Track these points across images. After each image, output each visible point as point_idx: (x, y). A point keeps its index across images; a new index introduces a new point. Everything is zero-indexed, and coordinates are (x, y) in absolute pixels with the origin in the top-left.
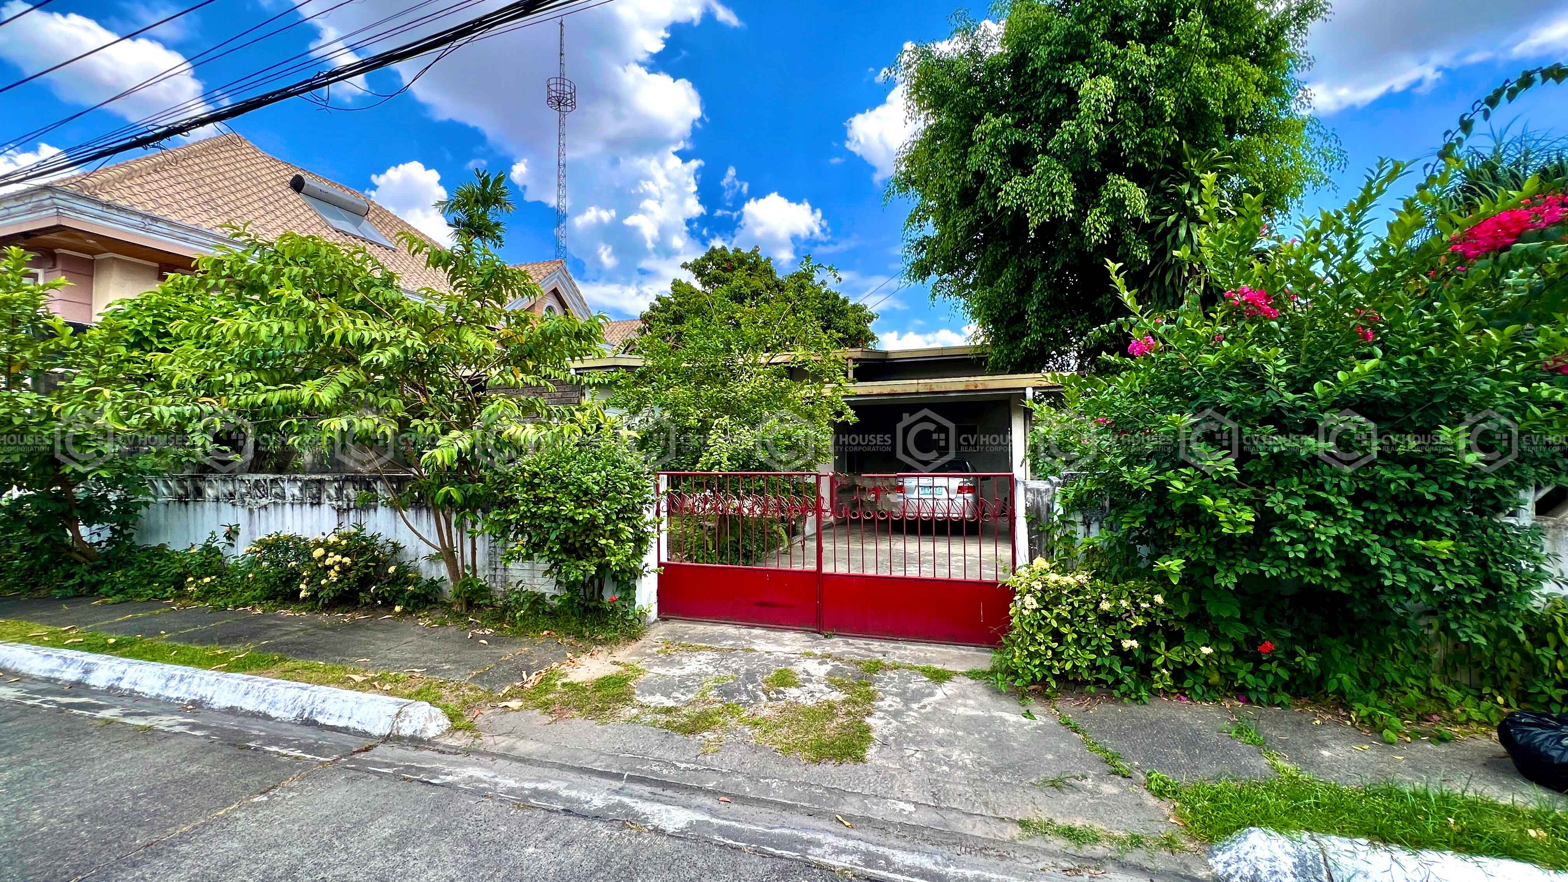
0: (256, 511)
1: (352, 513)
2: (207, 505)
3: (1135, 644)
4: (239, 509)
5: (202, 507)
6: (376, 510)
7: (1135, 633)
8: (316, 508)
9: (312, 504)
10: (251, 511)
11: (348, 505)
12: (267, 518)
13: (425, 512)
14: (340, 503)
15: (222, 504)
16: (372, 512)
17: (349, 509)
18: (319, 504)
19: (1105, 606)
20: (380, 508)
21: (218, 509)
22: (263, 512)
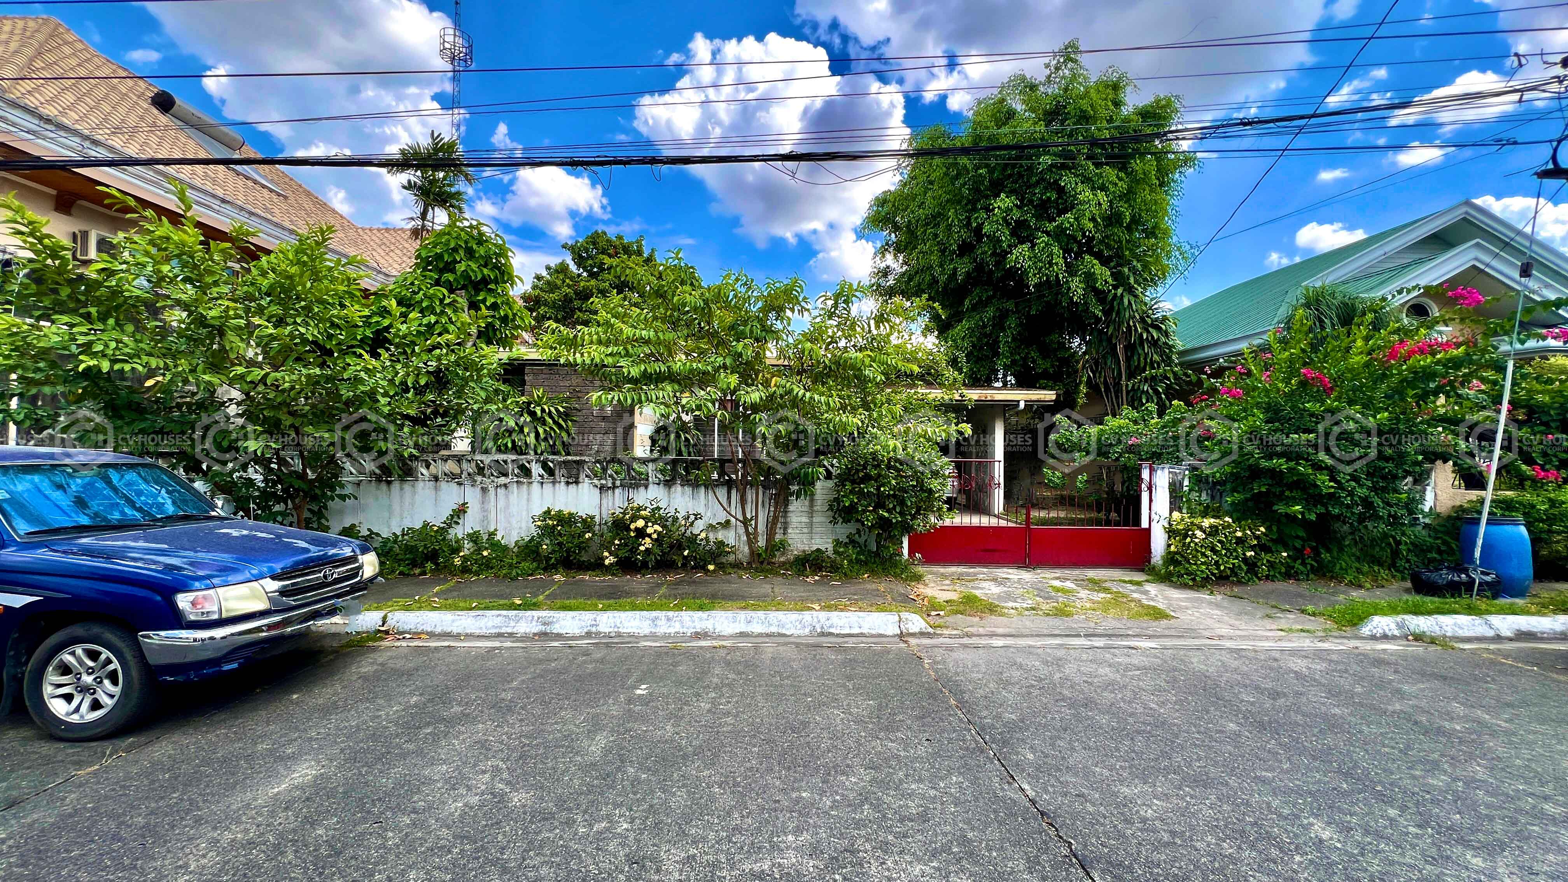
0: (492, 490)
1: (617, 491)
2: (420, 484)
3: (1253, 553)
4: (469, 489)
5: (413, 486)
6: (646, 487)
7: (1252, 548)
8: (572, 487)
9: (568, 483)
10: (484, 490)
11: (614, 483)
12: (507, 496)
13: (702, 489)
14: (604, 482)
15: (443, 485)
16: (642, 489)
17: (614, 487)
18: (577, 482)
19: (1239, 534)
20: (651, 486)
21: (436, 489)
22: (501, 491)
